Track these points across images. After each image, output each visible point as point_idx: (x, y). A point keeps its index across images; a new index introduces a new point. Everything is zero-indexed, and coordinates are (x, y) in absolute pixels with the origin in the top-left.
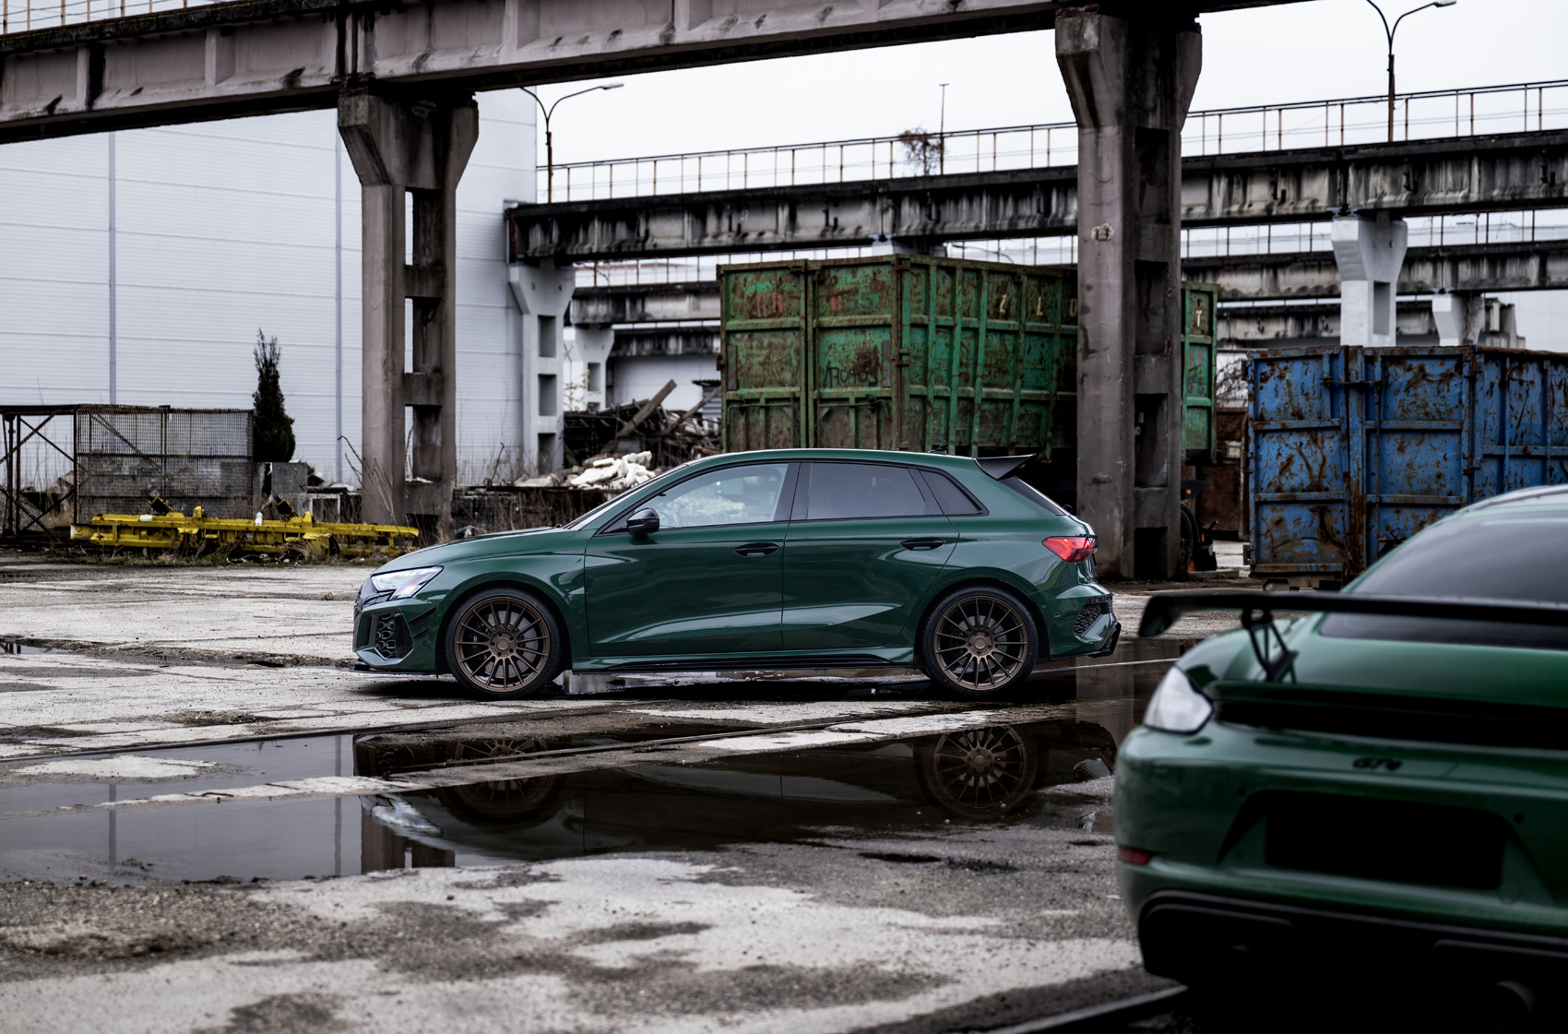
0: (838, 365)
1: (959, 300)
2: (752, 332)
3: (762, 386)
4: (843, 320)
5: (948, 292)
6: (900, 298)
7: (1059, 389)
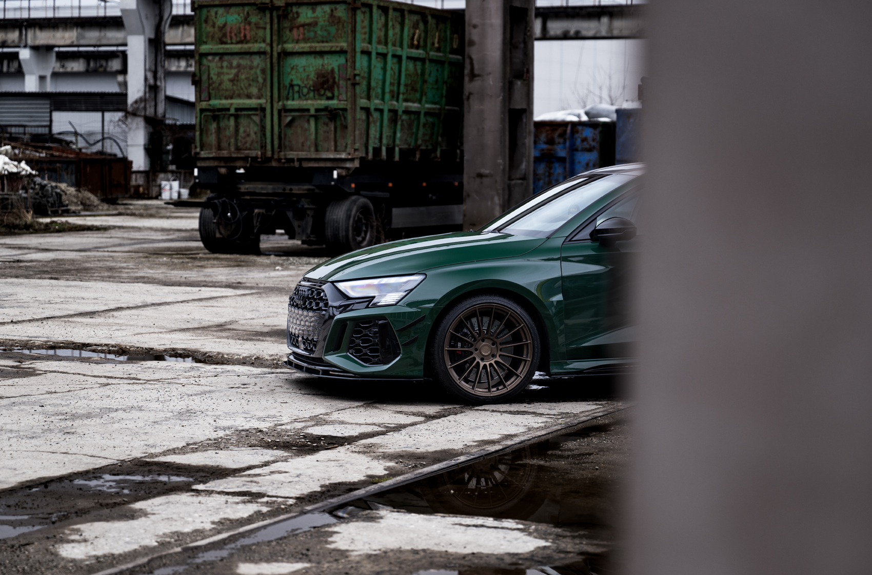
0: (299, 82)
1: (391, 33)
2: (221, 55)
3: (232, 98)
4: (304, 46)
5: (383, 27)
6: (354, 31)
7: (447, 104)
